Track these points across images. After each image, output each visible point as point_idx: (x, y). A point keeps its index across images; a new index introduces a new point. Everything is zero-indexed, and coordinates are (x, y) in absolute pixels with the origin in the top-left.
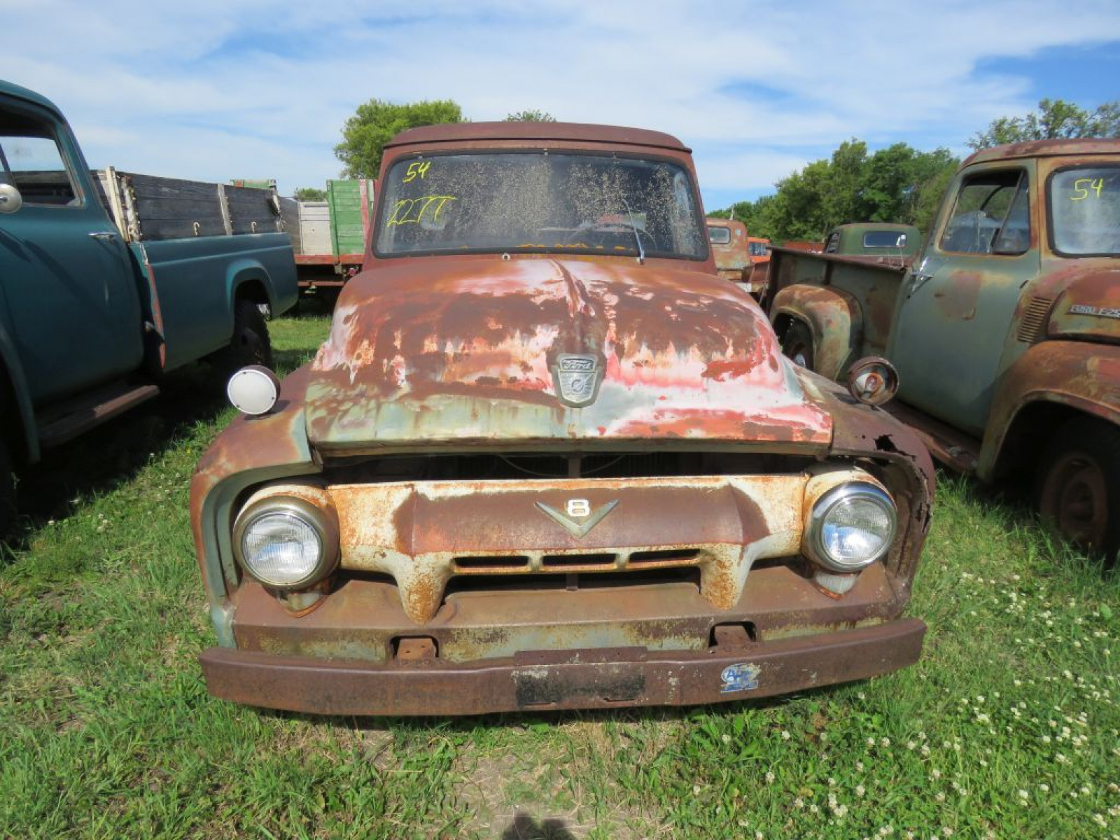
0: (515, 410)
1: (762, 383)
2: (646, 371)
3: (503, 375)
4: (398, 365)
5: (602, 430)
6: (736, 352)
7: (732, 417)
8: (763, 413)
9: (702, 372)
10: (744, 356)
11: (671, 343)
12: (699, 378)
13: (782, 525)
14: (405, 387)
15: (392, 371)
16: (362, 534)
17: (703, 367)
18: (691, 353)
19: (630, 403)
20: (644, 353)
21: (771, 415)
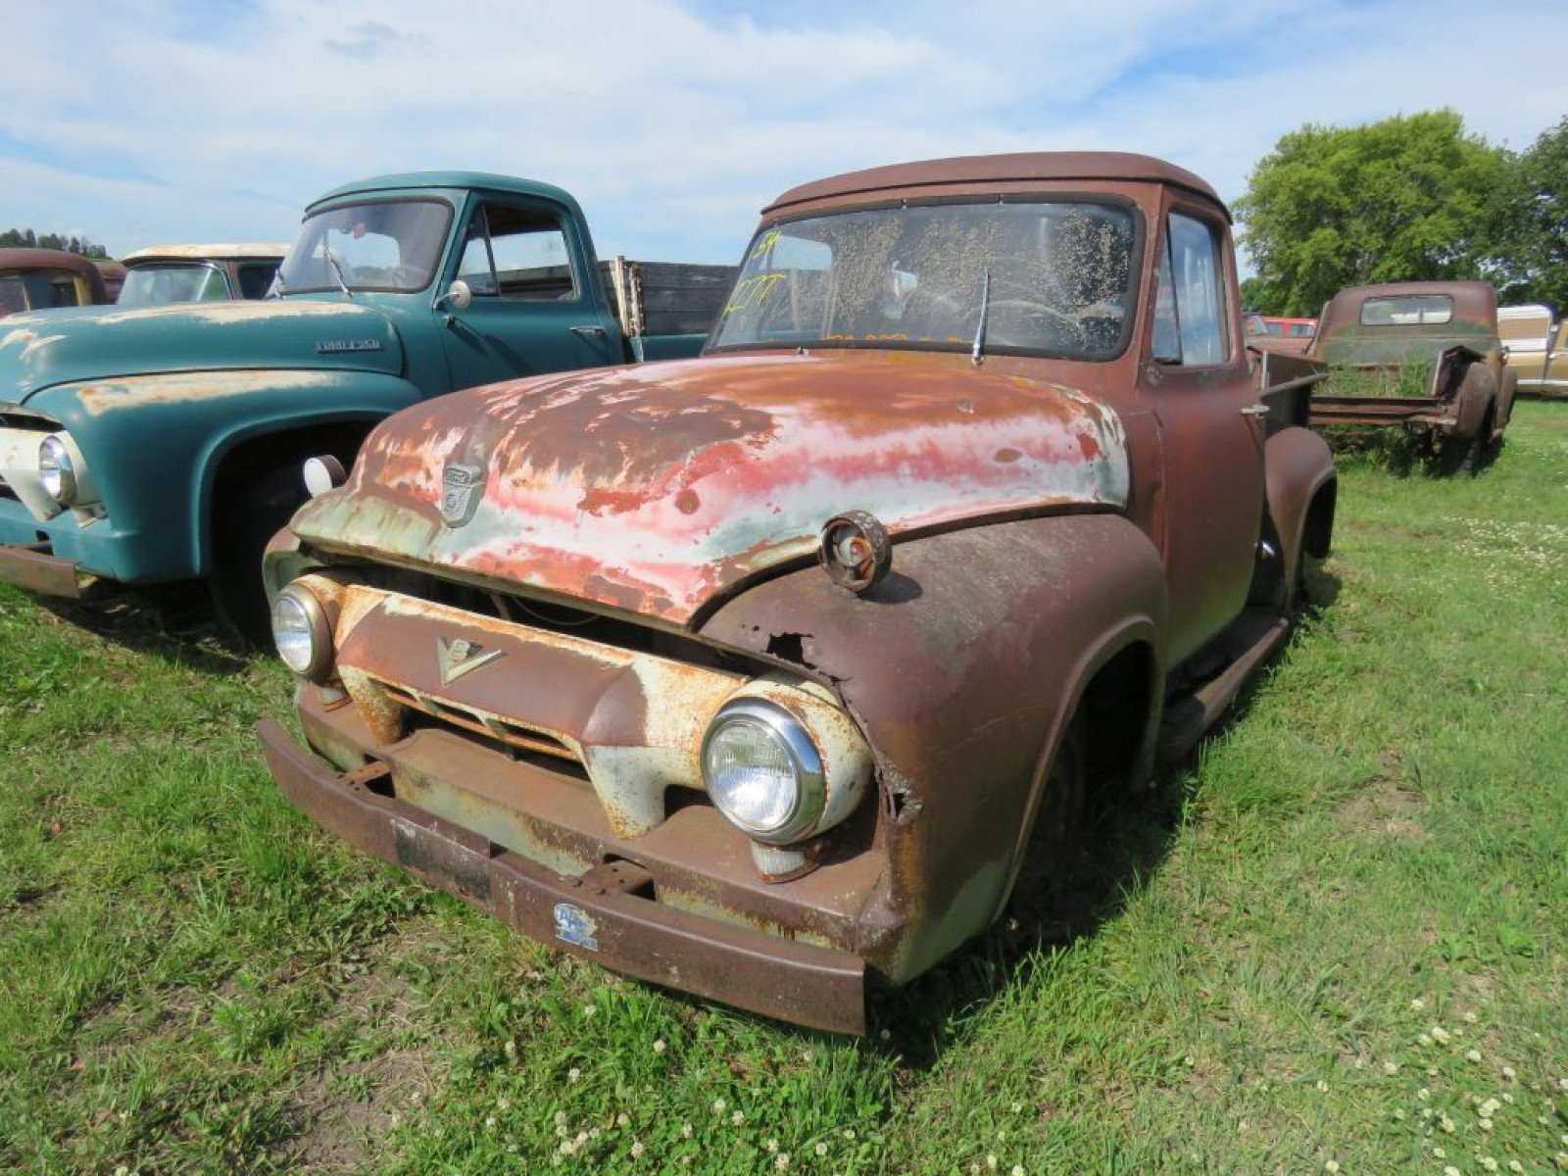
0: (408, 521)
1: (650, 526)
2: (522, 492)
3: (413, 482)
4: (363, 462)
5: (455, 557)
6: (629, 479)
7: (587, 564)
8: (624, 566)
9: (579, 500)
10: (637, 487)
11: (557, 462)
12: (574, 508)
13: (671, 738)
14: (359, 487)
15: (358, 469)
17: (580, 495)
18: (573, 474)
19: (498, 529)
20: (525, 470)
21: (634, 573)
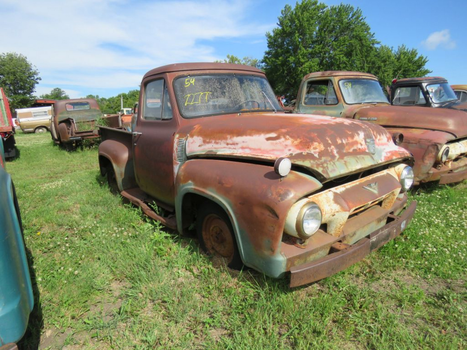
3: (357, 148)
4: (333, 149)
5: (381, 160)
7: (396, 152)
12: (387, 142)
14: (337, 156)
15: (332, 151)
16: (326, 210)
17: (386, 139)
18: (384, 135)
19: (381, 151)
20: (379, 136)
